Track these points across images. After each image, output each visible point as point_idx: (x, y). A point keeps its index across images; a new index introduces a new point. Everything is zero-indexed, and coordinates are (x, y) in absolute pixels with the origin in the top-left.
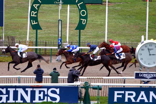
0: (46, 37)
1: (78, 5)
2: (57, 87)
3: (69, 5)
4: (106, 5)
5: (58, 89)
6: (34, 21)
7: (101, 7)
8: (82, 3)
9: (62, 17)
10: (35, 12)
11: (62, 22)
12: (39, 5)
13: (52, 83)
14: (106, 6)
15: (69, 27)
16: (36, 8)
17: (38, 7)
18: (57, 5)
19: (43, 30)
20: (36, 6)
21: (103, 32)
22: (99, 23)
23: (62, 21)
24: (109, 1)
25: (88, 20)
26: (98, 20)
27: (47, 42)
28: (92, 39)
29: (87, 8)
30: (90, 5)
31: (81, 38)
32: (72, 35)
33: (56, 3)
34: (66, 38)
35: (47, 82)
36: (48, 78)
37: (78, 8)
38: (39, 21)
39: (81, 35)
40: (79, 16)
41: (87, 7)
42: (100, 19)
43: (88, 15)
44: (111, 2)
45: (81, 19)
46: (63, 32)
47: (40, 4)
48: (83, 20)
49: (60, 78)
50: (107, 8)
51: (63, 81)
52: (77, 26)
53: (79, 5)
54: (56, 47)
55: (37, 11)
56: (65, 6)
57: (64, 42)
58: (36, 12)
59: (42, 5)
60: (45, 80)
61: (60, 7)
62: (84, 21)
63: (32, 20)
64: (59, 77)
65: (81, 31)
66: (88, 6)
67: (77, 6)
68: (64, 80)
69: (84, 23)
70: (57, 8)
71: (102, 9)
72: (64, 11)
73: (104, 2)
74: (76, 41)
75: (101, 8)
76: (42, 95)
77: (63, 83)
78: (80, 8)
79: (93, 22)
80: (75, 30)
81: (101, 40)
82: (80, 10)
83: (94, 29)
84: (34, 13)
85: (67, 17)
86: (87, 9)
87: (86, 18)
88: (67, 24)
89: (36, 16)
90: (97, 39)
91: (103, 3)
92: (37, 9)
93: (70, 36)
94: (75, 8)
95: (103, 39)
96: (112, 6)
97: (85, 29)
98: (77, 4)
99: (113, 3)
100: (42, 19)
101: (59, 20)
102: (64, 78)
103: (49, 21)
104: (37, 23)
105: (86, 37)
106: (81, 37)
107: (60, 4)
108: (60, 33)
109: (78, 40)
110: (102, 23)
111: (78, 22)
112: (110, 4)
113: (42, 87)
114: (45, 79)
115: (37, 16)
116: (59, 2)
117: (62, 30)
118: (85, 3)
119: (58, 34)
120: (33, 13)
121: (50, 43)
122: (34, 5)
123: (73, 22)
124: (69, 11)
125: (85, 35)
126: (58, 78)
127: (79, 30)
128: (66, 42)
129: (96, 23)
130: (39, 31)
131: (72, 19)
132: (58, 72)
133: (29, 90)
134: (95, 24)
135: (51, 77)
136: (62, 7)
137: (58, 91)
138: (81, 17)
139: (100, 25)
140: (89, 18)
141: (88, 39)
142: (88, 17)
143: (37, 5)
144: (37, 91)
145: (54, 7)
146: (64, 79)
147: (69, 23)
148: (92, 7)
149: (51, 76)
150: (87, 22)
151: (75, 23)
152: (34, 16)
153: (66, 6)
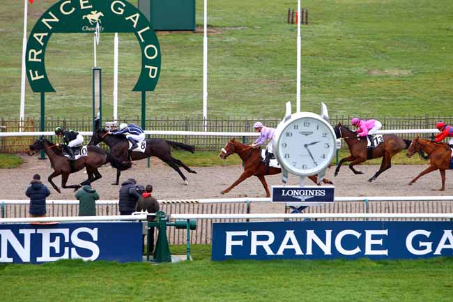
0: (64, 109)
1: (139, 33)
2: (91, 226)
3: (116, 34)
4: (203, 32)
5: (96, 230)
6: (36, 72)
7: (192, 38)
8: (148, 28)
9: (101, 62)
10: (37, 51)
11: (101, 74)
12: (46, 34)
13: (80, 215)
14: (203, 36)
15: (118, 86)
16: (40, 41)
17: (45, 39)
18: (90, 34)
19: (57, 93)
20: (39, 37)
21: (198, 95)
22: (188, 74)
23: (102, 71)
24: (211, 24)
25: (162, 68)
26: (186, 68)
27: (67, 120)
28: (172, 113)
29: (161, 40)
30: (167, 33)
31: (146, 111)
32: (126, 103)
33: (88, 29)
34: (113, 110)
35: (70, 213)
36: (72, 205)
37: (138, 42)
38: (47, 72)
39: (146, 103)
40: (141, 59)
41: (159, 38)
42: (190, 66)
43: (163, 57)
44: (216, 26)
45: (146, 67)
46: (106, 97)
47: (50, 32)
48: (151, 68)
49: (99, 204)
50: (205, 39)
51: (107, 212)
52: (137, 81)
53: (141, 34)
54: (89, 131)
55: (43, 48)
56: (108, 37)
57: (108, 121)
58: (40, 52)
59: (54, 35)
60: (65, 210)
61: (97, 39)
62: (153, 70)
63: (30, 71)
64: (97, 202)
65: (147, 93)
66: (162, 37)
67: (135, 36)
68: (107, 208)
69: (153, 75)
70: (91, 42)
71: (194, 42)
72: (106, 49)
73: (198, 26)
74: (136, 118)
75: (193, 40)
76: (56, 245)
77: (107, 215)
78: (143, 41)
79: (175, 73)
80: (133, 90)
81: (193, 113)
82: (143, 46)
83: (178, 89)
84: (36, 54)
85: (113, 62)
86: (160, 42)
87: (157, 62)
88: (112, 79)
89: (40, 60)
90: (185, 111)
91: (197, 29)
92: (42, 44)
93: (121, 106)
94: (132, 42)
95: (199, 112)
96: (218, 36)
97: (155, 90)
98: (135, 31)
99: (219, 29)
100: (55, 69)
101: (94, 69)
102: (108, 204)
103: (71, 71)
104: (42, 77)
105: (158, 107)
106: (147, 107)
107: (96, 33)
108: (97, 99)
109: (140, 114)
110: (196, 74)
111: (140, 73)
112: (214, 31)
113: (57, 224)
114: (65, 207)
115: (43, 60)
116: (92, 26)
117: (103, 92)
118: (154, 28)
119: (94, 102)
120: (33, 53)
121: (75, 123)
122: (35, 35)
123: (128, 74)
124: (119, 48)
125: (156, 104)
126: (94, 204)
127: (141, 92)
128: (113, 121)
129: (183, 74)
130: (47, 95)
131: (124, 67)
132: (94, 192)
133: (27, 233)
134: (178, 76)
135: (78, 202)
136: (101, 39)
137: (94, 233)
138: (145, 61)
139: (191, 80)
140: (165, 64)
141: (164, 112)
142: (162, 61)
143: (42, 35)
144: (46, 234)
145: (83, 39)
146: (109, 206)
147: (119, 76)
148: (171, 37)
149: (78, 199)
150: (161, 73)
151: (132, 76)
152: (35, 60)
153: (112, 37)
